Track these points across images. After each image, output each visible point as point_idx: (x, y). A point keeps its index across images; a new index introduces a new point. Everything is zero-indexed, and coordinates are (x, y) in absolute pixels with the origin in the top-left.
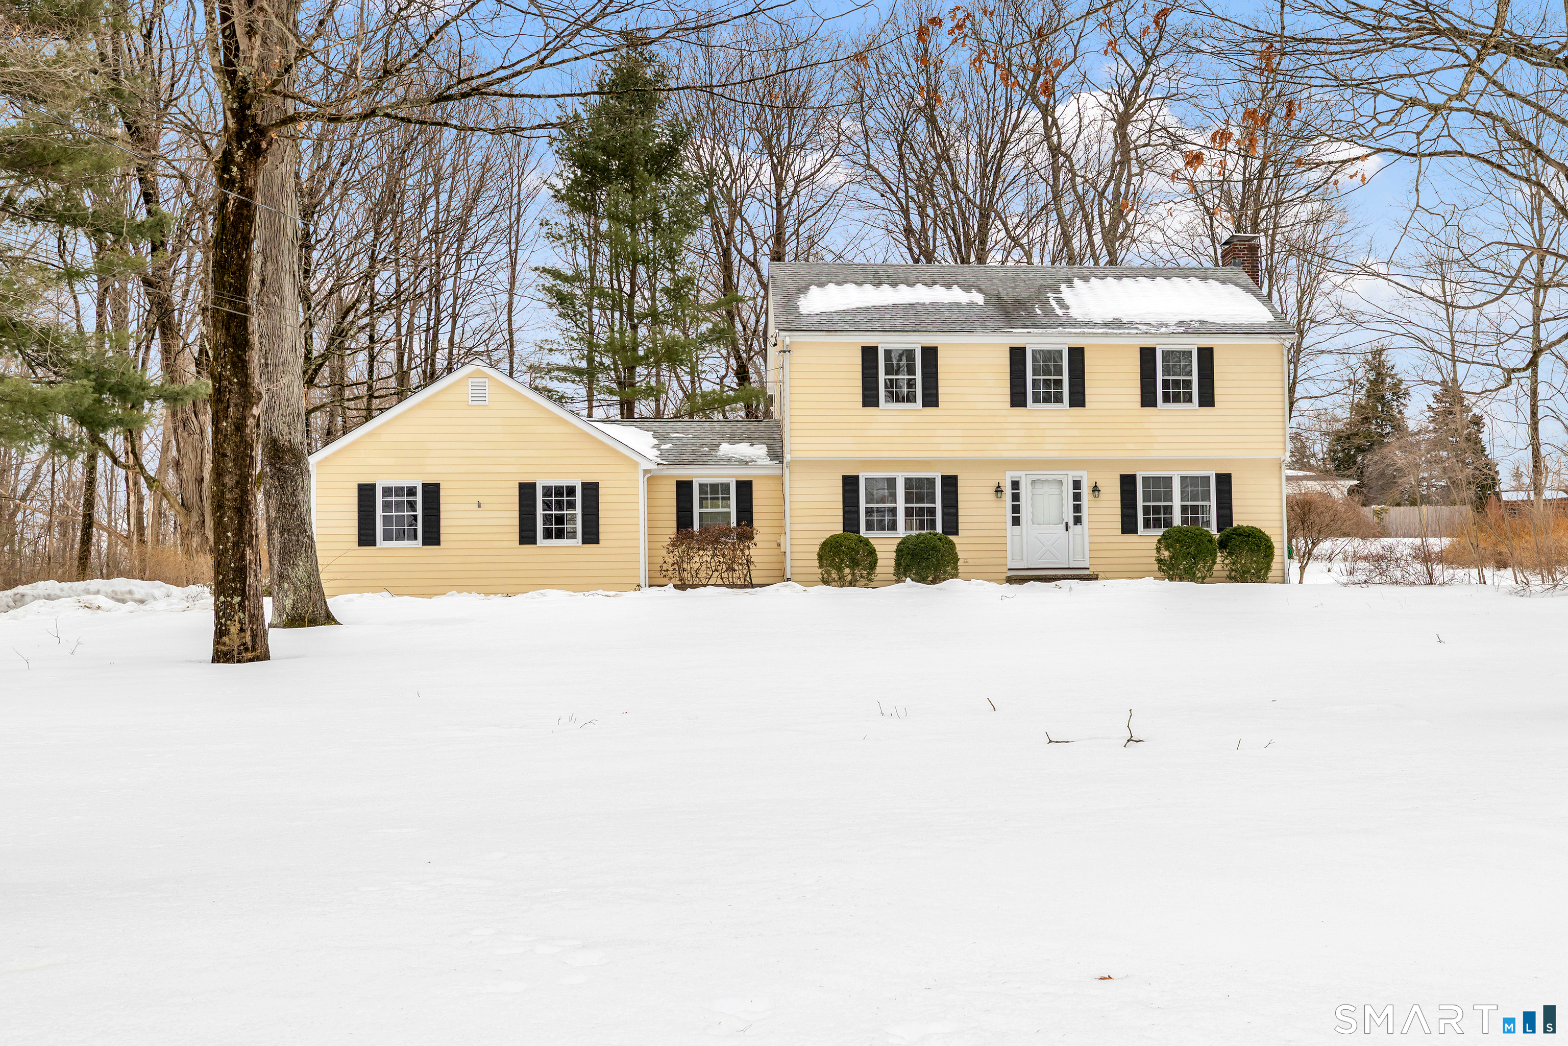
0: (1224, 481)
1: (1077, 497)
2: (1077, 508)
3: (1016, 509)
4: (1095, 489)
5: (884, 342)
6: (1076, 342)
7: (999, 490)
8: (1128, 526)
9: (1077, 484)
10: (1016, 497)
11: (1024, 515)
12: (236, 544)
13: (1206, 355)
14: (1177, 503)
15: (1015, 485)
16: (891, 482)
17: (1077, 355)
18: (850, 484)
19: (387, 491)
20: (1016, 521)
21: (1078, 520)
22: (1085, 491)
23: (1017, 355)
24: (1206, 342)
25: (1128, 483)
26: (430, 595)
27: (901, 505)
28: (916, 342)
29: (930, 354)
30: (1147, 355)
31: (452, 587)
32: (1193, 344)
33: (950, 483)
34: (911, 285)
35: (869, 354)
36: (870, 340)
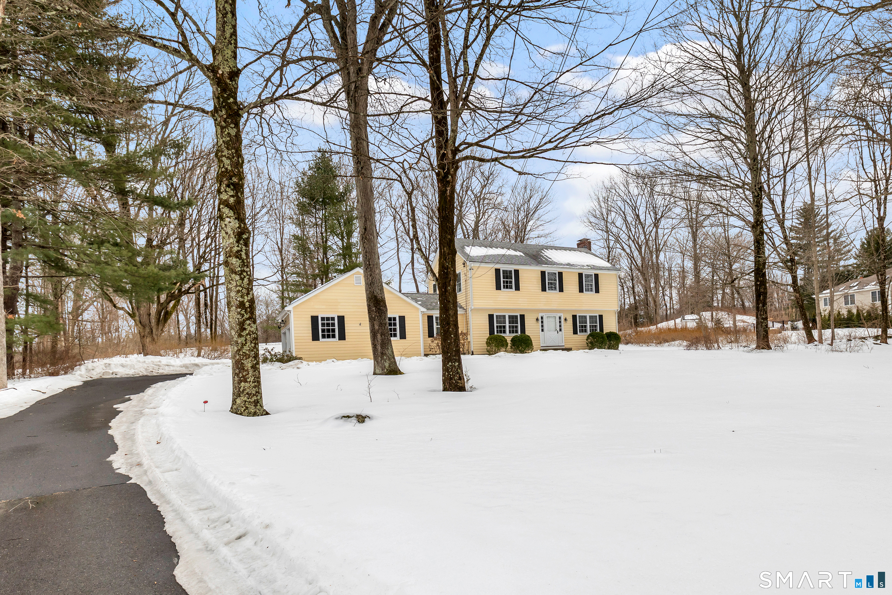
0: (601, 317)
1: (560, 322)
2: (560, 326)
3: (542, 326)
4: (566, 320)
5: (503, 267)
6: (561, 270)
7: (537, 320)
8: (575, 332)
9: (560, 318)
10: (542, 322)
11: (545, 328)
13: (596, 276)
14: (588, 324)
15: (542, 318)
16: (504, 316)
17: (560, 274)
18: (491, 317)
19: (323, 319)
20: (543, 330)
21: (560, 330)
22: (563, 320)
23: (543, 273)
24: (597, 272)
25: (574, 317)
27: (507, 325)
28: (511, 268)
29: (517, 272)
30: (580, 275)
32: (593, 272)
33: (522, 317)
35: (497, 271)
36: (498, 266)
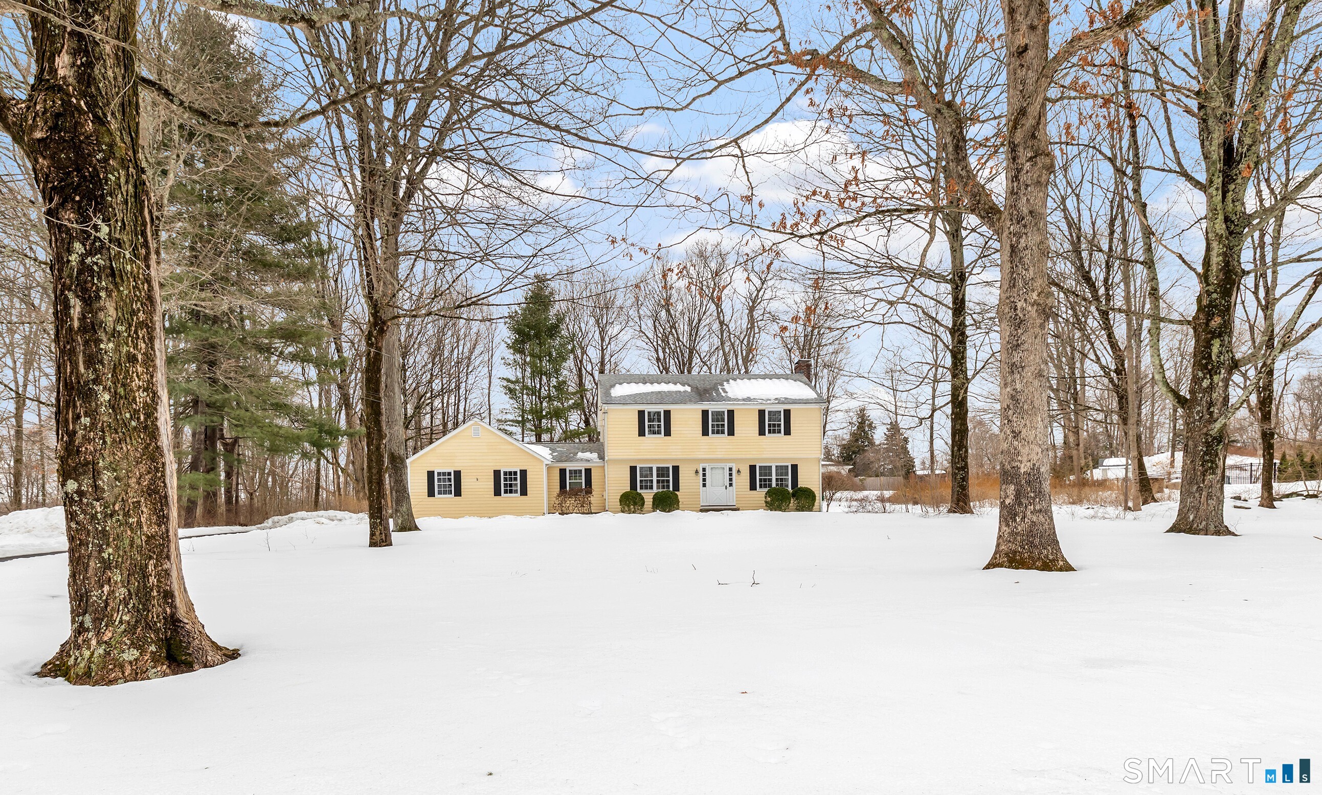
0: (795, 468)
1: (731, 475)
2: (731, 480)
3: (704, 480)
4: (739, 471)
5: (648, 408)
6: (731, 408)
7: (697, 472)
8: (753, 487)
9: (730, 469)
10: (704, 475)
11: (707, 482)
12: (378, 498)
13: (787, 413)
14: (774, 477)
15: (704, 470)
16: (651, 469)
17: (731, 413)
18: (633, 470)
19: (439, 474)
20: (704, 485)
21: (731, 485)
22: (734, 472)
23: (705, 413)
24: (787, 407)
25: (752, 468)
26: (457, 518)
27: (655, 478)
28: (661, 408)
29: (667, 413)
30: (761, 413)
31: (467, 514)
32: (781, 408)
33: (676, 469)
34: (659, 383)
35: (641, 413)
36: (641, 407)
